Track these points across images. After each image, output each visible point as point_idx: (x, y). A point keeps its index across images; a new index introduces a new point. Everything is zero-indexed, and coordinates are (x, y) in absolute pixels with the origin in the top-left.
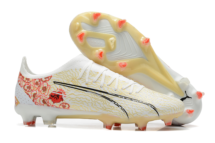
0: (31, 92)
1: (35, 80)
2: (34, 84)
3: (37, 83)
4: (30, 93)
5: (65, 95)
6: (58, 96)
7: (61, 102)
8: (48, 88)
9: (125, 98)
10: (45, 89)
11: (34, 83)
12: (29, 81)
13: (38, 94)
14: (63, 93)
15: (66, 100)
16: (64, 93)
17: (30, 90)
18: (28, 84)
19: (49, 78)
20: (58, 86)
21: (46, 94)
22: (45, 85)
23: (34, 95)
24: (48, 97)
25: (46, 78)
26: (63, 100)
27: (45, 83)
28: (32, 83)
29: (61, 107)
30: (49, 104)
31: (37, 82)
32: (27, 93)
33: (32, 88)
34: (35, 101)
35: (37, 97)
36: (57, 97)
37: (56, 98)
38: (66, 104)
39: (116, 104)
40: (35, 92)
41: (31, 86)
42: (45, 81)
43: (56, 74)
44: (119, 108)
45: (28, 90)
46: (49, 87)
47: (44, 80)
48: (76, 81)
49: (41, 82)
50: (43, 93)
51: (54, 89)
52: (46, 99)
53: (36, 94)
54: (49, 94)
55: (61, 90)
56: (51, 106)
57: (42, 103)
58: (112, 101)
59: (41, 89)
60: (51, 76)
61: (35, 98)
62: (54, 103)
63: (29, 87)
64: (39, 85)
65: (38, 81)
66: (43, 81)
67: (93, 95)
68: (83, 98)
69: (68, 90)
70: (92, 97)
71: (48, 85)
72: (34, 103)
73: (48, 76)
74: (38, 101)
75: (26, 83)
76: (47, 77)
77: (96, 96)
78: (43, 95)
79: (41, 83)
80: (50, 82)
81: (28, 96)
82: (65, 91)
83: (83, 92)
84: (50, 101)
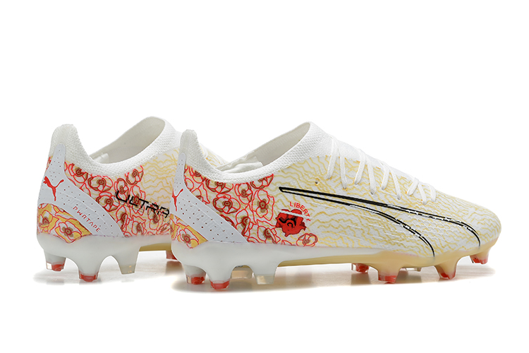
0: (235, 214)
1: (239, 185)
2: (239, 196)
3: (244, 194)
4: (231, 217)
5: (309, 215)
6: (294, 219)
7: (302, 232)
8: (271, 203)
9: (420, 214)
10: (263, 205)
11: (238, 194)
12: (225, 190)
13: (251, 218)
14: (303, 213)
15: (311, 227)
16: (306, 211)
17: (232, 210)
18: (225, 197)
19: (269, 180)
20: (290, 197)
21: (269, 216)
22: (262, 195)
23: (244, 220)
24: (274, 222)
25: (261, 181)
26: (304, 228)
27: (261, 192)
28: (232, 193)
29: (300, 243)
30: (277, 239)
31: (244, 191)
32: (225, 218)
33: (236, 205)
34: (247, 234)
35: (251, 224)
36: (292, 222)
37: (290, 223)
38: (311, 235)
39: (408, 228)
40: (243, 214)
41: (232, 200)
42: (261, 188)
43: (283, 171)
44: (415, 238)
45: (226, 209)
46: (271, 199)
47: (258, 184)
48: (324, 183)
49: (253, 189)
50: (261, 215)
51: (284, 203)
52: (271, 228)
53: (248, 217)
54: (275, 216)
55: (298, 205)
56: (281, 241)
57: (262, 237)
58: (399, 222)
59: (255, 207)
60: (272, 175)
61: (247, 227)
62: (286, 236)
63: (228, 204)
64: (249, 197)
65: (245, 187)
66: (257, 188)
67: (362, 212)
68: (345, 219)
69: (311, 204)
70: (362, 217)
71: (268, 196)
72: (245, 239)
73: (266, 175)
74: (253, 232)
75: (220, 193)
76: (264, 179)
77: (367, 214)
78: (263, 219)
79: (252, 193)
80: (273, 189)
81: (229, 224)
82: (307, 206)
83: (342, 208)
84: (279, 231)
